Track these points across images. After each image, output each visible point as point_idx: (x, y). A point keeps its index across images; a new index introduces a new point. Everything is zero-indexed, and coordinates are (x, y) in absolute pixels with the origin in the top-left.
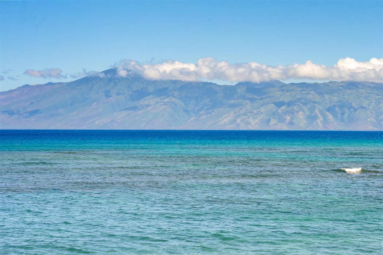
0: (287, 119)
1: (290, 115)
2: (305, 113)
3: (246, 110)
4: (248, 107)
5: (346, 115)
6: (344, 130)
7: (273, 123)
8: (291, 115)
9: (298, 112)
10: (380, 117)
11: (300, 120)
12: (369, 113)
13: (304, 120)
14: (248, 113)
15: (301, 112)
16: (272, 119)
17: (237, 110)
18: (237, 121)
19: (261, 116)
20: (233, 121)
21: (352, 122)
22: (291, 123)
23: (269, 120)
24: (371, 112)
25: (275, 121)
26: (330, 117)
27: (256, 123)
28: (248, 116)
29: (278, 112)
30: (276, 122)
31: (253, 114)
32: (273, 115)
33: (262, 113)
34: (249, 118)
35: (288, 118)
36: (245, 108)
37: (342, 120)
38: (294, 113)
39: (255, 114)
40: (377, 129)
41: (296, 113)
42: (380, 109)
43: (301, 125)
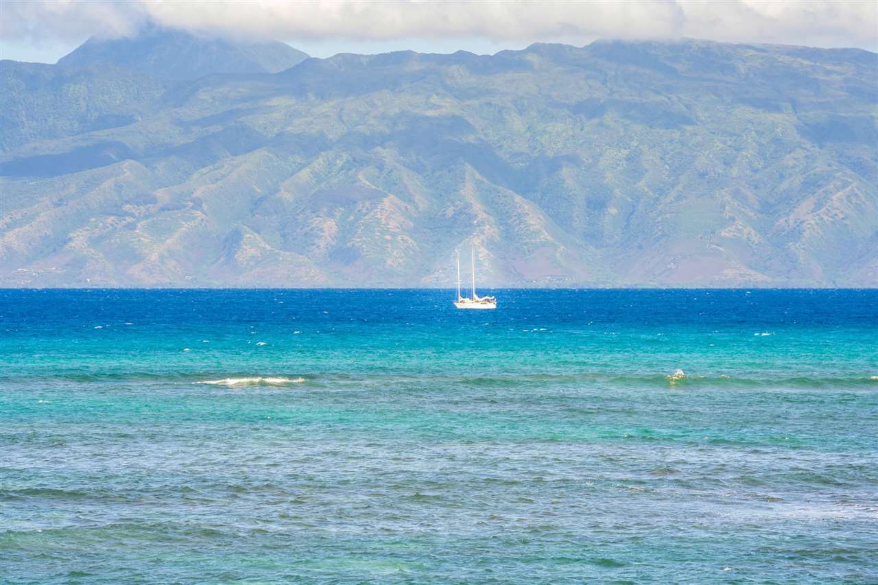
0: (322, 230)
1: (338, 215)
2: (411, 201)
3: (118, 187)
4: (128, 173)
5: (613, 211)
6: (640, 287)
7: (252, 252)
8: (339, 212)
9: (375, 197)
10: (782, 221)
11: (388, 237)
12: (728, 198)
13: (406, 238)
14: (127, 202)
15: (392, 196)
16: (248, 235)
17: (73, 189)
18: (72, 244)
19: (194, 218)
20: (55, 244)
21: (640, 247)
22: (343, 254)
23: (234, 240)
24: (736, 194)
25: (263, 244)
26: (534, 219)
27: (166, 254)
28: (129, 219)
29: (278, 195)
30: (268, 247)
31: (153, 208)
32: (252, 211)
33: (198, 204)
34: (131, 227)
35: (329, 226)
36: (113, 179)
37: (593, 236)
38: (355, 202)
39: (163, 209)
40: (769, 280)
41: (367, 204)
42: (782, 177)
43: (389, 262)
